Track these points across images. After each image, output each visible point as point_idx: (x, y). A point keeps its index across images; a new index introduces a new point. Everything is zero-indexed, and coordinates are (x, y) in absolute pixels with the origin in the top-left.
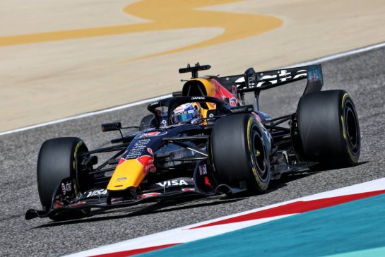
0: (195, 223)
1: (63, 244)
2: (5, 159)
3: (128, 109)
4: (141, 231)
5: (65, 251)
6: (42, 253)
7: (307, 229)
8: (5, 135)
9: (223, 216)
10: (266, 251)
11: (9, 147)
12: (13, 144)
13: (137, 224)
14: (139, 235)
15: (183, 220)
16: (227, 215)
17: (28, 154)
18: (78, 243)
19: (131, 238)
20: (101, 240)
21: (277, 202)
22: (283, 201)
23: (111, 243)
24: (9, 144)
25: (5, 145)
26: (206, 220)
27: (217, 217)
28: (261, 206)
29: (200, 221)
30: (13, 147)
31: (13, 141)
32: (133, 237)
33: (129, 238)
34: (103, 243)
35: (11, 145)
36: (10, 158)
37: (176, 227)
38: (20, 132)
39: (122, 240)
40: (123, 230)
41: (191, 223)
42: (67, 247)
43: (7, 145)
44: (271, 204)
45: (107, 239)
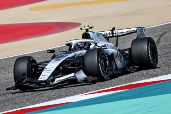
1: (133, 78)
3: (158, 27)
4: (163, 73)
5: (133, 80)
6: (125, 81)
13: (161, 71)
14: (162, 75)
18: (138, 78)
20: (147, 76)
23: (151, 78)
32: (160, 76)
33: (158, 76)
34: (148, 78)
39: (155, 77)
40: (156, 73)
45: (149, 76)
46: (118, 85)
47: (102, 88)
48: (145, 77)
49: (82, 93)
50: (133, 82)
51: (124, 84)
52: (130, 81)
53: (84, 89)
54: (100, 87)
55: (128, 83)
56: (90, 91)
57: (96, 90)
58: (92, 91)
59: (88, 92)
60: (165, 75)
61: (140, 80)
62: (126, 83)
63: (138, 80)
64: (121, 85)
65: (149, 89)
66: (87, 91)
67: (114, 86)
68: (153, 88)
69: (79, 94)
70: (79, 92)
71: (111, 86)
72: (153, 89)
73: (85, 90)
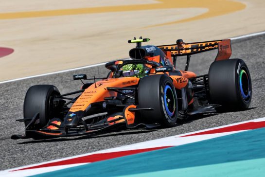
0: (184, 133)
1: (99, 143)
2: (64, 87)
4: (148, 137)
5: (100, 148)
6: (85, 149)
7: (257, 140)
8: (64, 73)
9: (202, 129)
10: (228, 153)
11: (66, 80)
12: (69, 78)
14: (147, 140)
15: (176, 131)
16: (204, 129)
17: (78, 85)
18: (108, 143)
19: (142, 141)
20: (123, 142)
21: (237, 122)
22: (241, 121)
23: (129, 144)
24: (67, 78)
25: (64, 79)
26: (191, 132)
27: (198, 130)
28: (227, 124)
29: (187, 132)
30: (69, 80)
31: (69, 76)
32: (144, 141)
34: (124, 144)
35: (68, 79)
36: (67, 87)
37: (171, 135)
38: (74, 71)
39: (136, 142)
41: (181, 133)
42: (101, 145)
43: (65, 79)
44: (233, 123)
45: (127, 141)
46: (74, 155)
47: (45, 160)
48: (119, 142)
49: (11, 168)
50: (98, 150)
51: (84, 153)
52: (94, 148)
53: (14, 161)
54: (43, 157)
55: (91, 152)
56: (26, 165)
57: (36, 162)
58: (28, 164)
59: (21, 165)
60: (152, 139)
61: (111, 148)
62: (87, 151)
63: (107, 148)
64: (78, 154)
65: (125, 162)
66: (19, 165)
67: (66, 157)
68: (132, 161)
69: (7, 169)
70: (6, 166)
71: (61, 157)
72: (132, 163)
73: (17, 163)
